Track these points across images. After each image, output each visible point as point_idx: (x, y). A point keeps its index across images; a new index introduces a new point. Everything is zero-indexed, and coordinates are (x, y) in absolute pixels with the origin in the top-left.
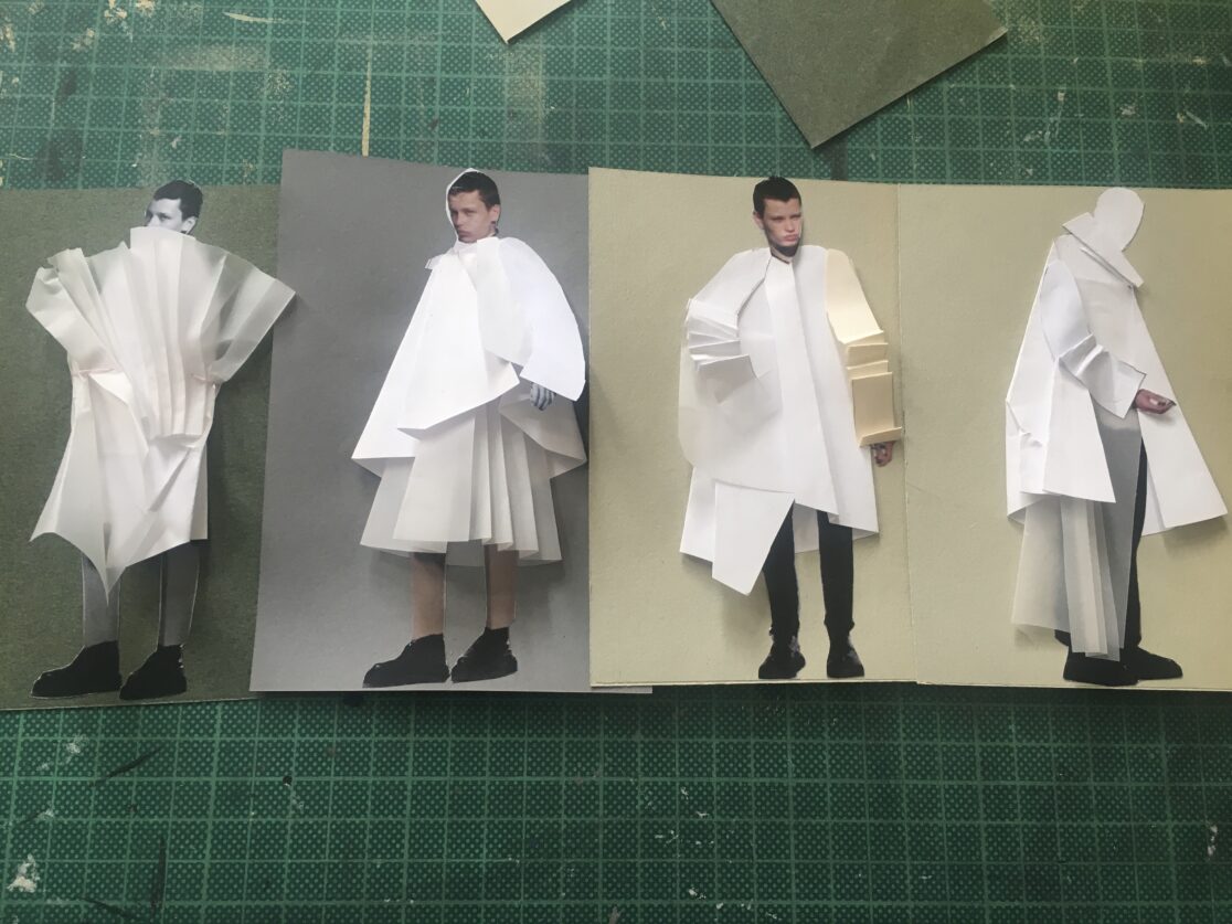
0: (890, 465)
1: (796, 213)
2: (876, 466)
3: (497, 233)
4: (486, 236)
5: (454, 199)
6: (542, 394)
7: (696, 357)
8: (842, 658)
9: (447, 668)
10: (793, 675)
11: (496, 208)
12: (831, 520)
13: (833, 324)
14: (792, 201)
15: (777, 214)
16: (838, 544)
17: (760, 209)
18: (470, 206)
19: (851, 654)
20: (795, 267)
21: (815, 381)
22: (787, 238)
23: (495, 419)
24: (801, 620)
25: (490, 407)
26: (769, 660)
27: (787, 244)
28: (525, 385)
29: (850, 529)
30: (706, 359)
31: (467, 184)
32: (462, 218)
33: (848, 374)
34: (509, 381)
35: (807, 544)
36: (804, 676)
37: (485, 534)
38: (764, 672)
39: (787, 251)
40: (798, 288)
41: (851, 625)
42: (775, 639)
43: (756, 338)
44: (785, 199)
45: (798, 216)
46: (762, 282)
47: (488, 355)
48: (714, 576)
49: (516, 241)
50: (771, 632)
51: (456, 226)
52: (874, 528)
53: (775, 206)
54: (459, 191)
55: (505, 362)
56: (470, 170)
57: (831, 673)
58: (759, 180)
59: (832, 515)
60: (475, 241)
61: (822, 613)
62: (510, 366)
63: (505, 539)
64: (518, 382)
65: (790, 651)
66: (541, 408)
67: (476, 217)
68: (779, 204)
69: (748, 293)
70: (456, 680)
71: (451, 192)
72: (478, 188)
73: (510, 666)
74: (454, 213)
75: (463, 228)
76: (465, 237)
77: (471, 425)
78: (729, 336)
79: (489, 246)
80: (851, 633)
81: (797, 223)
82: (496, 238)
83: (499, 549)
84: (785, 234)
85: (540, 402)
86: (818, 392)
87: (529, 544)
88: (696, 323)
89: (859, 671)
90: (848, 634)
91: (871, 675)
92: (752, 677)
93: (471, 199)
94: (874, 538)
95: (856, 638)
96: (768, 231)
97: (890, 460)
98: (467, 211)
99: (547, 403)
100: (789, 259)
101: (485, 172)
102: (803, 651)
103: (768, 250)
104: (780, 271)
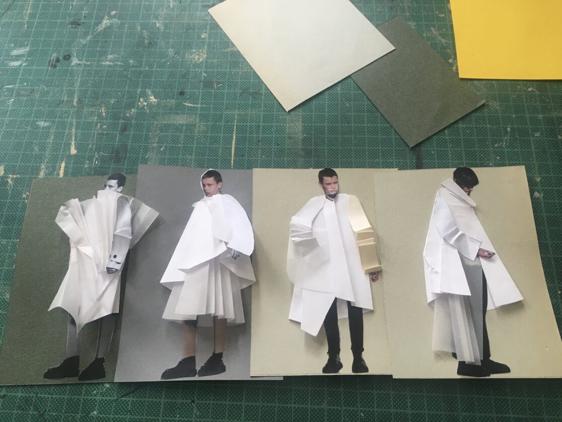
0: (377, 281)
1: (336, 181)
2: (372, 282)
3: (220, 193)
4: (216, 194)
5: (204, 180)
6: (236, 254)
7: (293, 239)
8: (359, 364)
9: (196, 370)
10: (337, 371)
11: (220, 183)
12: (352, 305)
13: (352, 224)
14: (334, 177)
15: (328, 182)
16: (356, 315)
17: (321, 181)
18: (210, 183)
19: (362, 363)
20: (335, 202)
21: (345, 248)
22: (332, 191)
23: (217, 265)
24: (341, 347)
25: (216, 260)
26: (327, 365)
27: (332, 193)
28: (229, 250)
29: (361, 309)
30: (297, 239)
31: (209, 174)
32: (207, 187)
33: (358, 244)
34: (223, 249)
35: (343, 315)
36: (342, 372)
37: (212, 311)
38: (325, 370)
39: (333, 197)
40: (337, 210)
41: (363, 350)
42: (329, 356)
43: (319, 231)
44: (331, 176)
45: (337, 183)
46: (323, 208)
47: (215, 239)
48: (301, 328)
49: (228, 195)
50: (328, 353)
51: (205, 191)
52: (371, 308)
53: (327, 179)
54: (206, 177)
55: (221, 241)
56: (211, 169)
57: (354, 371)
58: (321, 170)
59: (353, 302)
60: (211, 196)
61: (350, 344)
62: (223, 243)
63: (221, 313)
64: (226, 249)
65: (336, 361)
66: (235, 259)
67: (213, 187)
68: (329, 178)
69: (317, 213)
70: (200, 376)
71: (203, 178)
72: (213, 176)
73: (223, 369)
74: (204, 185)
75: (207, 191)
76: (208, 194)
77: (208, 267)
78: (307, 230)
79: (217, 197)
80: (363, 353)
81: (336, 185)
82: (220, 195)
83: (219, 318)
84: (331, 190)
85: (235, 256)
86: (346, 252)
87: (231, 315)
88: (294, 226)
89: (366, 370)
90: (361, 354)
91: (371, 372)
92: (319, 372)
93: (211, 180)
94: (372, 312)
95: (365, 355)
96: (325, 189)
97: (378, 279)
98: (209, 185)
99: (237, 257)
100: (333, 199)
101: (216, 170)
102: (342, 361)
103: (325, 196)
104: (330, 203)
